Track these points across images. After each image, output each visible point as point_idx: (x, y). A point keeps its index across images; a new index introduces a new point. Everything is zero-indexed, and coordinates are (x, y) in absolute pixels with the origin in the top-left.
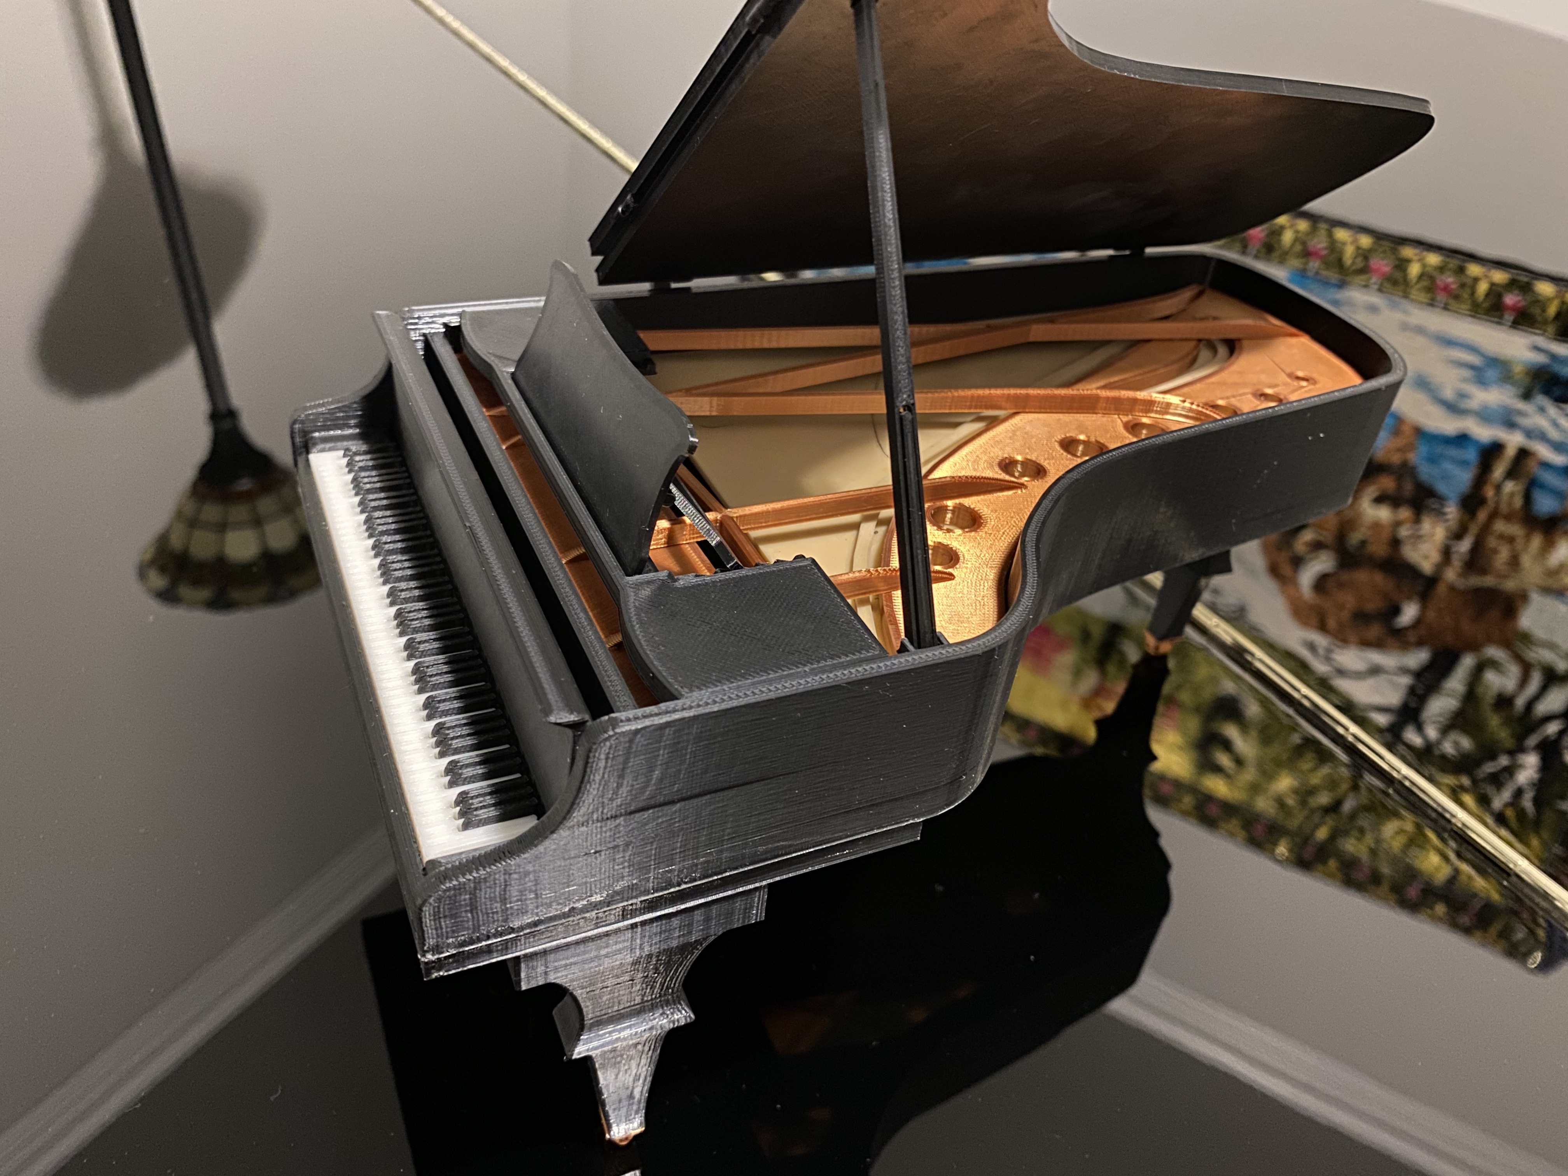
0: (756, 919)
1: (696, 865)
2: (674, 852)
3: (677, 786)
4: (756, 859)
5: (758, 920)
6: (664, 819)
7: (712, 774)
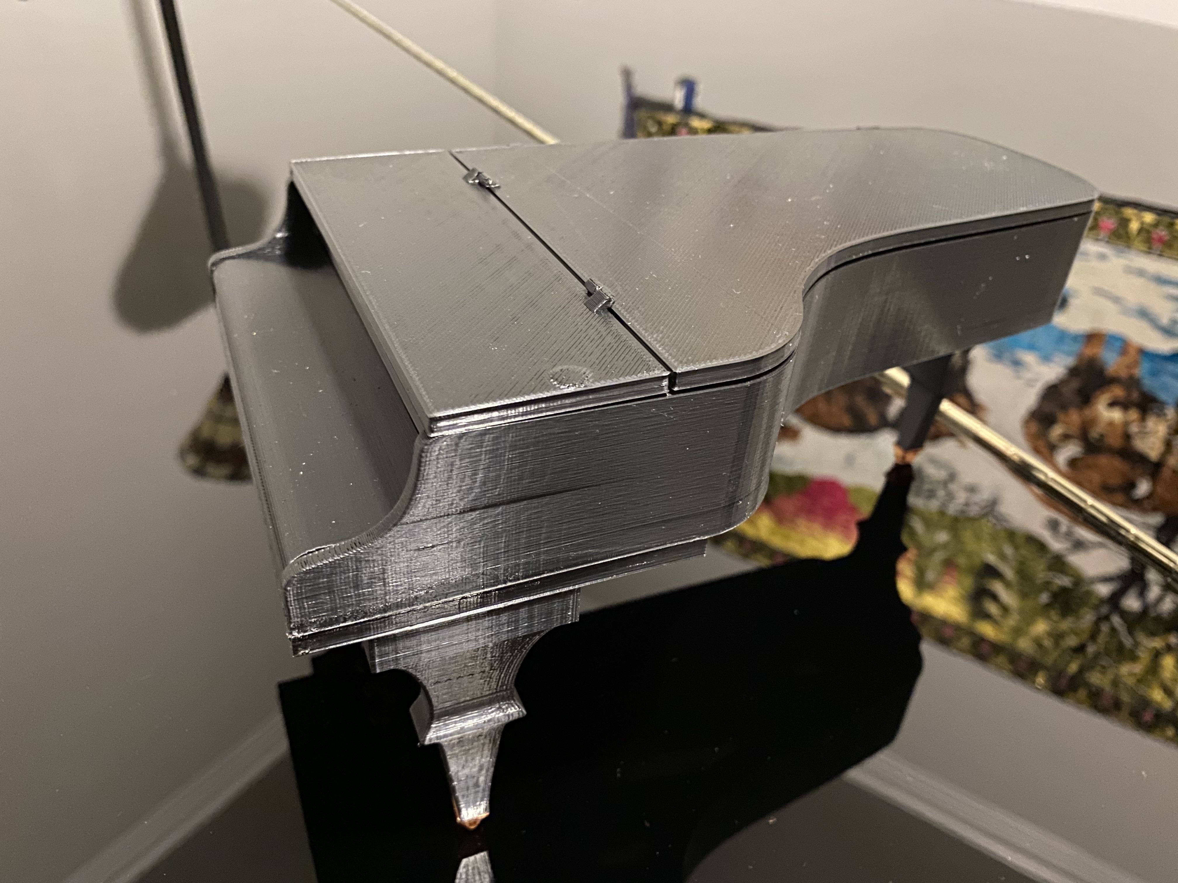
0: (572, 620)
1: (518, 565)
2: (499, 551)
3: (498, 490)
4: (569, 563)
5: (574, 621)
6: (489, 520)
7: (527, 481)
